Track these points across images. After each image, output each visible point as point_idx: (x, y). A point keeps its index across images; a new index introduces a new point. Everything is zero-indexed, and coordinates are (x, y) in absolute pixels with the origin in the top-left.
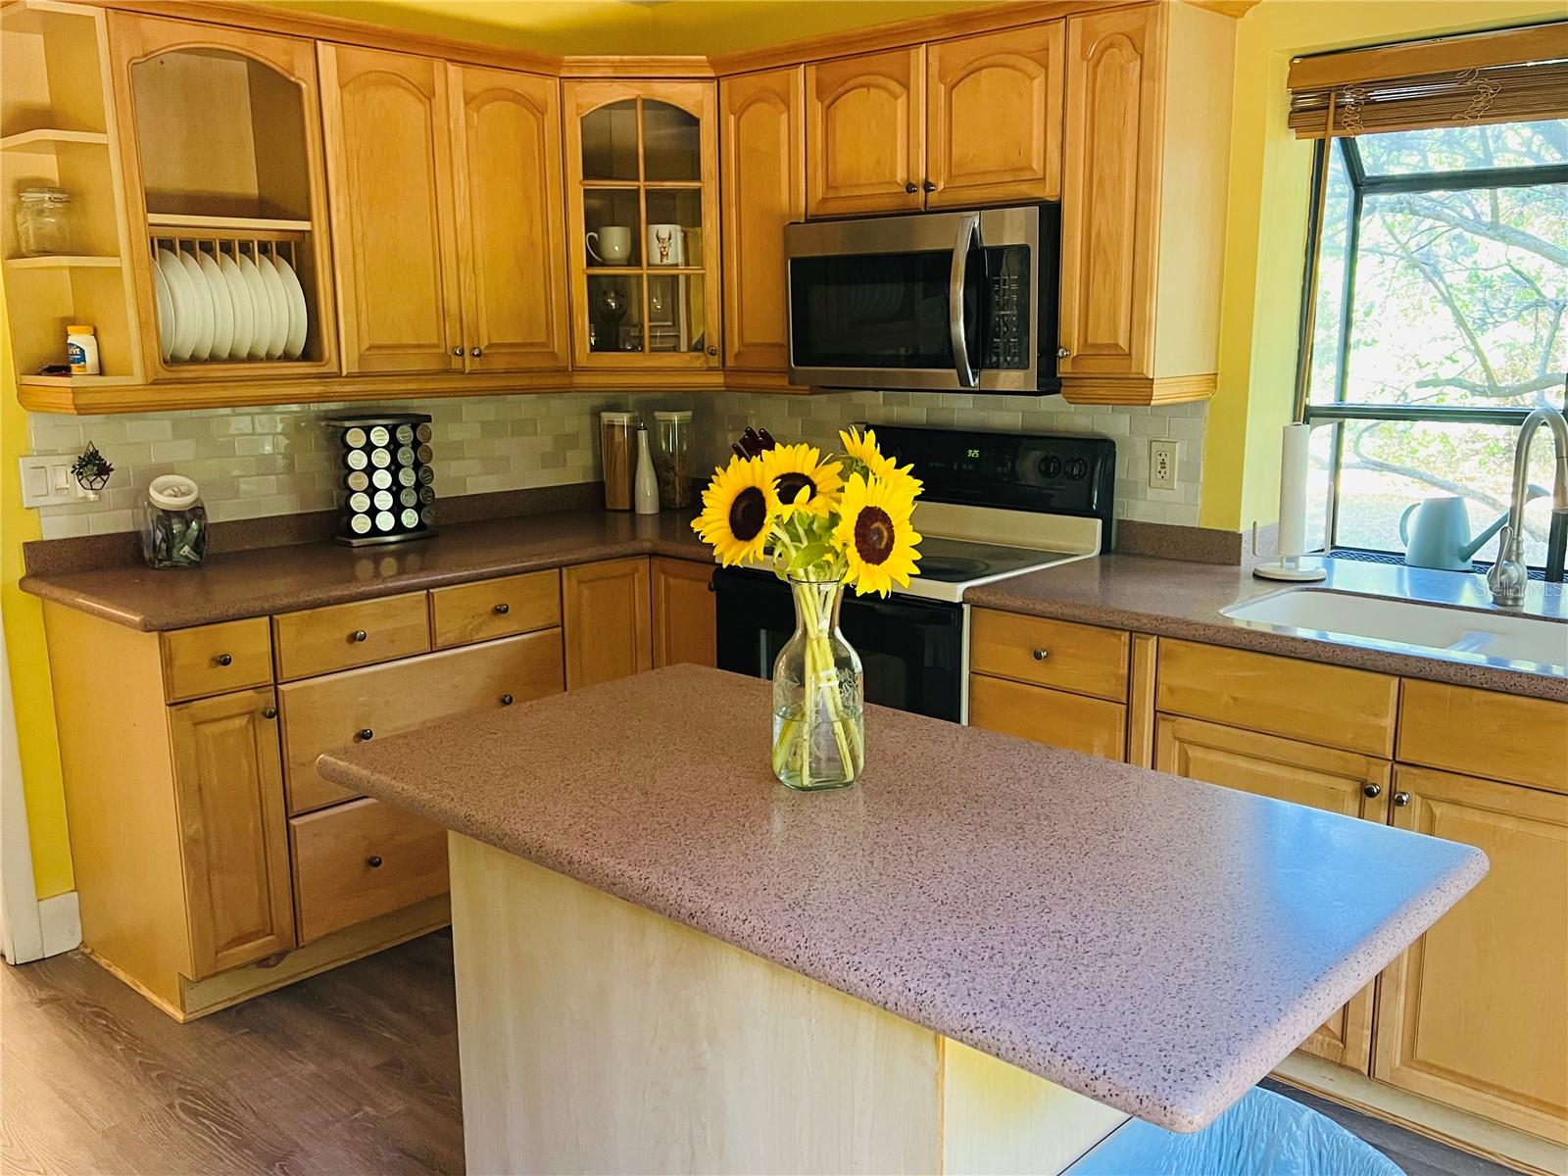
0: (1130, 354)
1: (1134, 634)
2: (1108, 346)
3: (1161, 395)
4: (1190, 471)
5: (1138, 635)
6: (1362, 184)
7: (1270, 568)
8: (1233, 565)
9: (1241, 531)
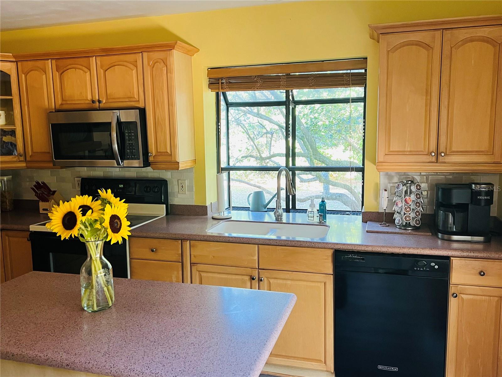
0: (171, 155)
1: (182, 240)
2: (164, 152)
3: (182, 166)
4: (191, 189)
5: (183, 240)
6: (229, 105)
7: (216, 216)
8: (206, 215)
9: (207, 205)
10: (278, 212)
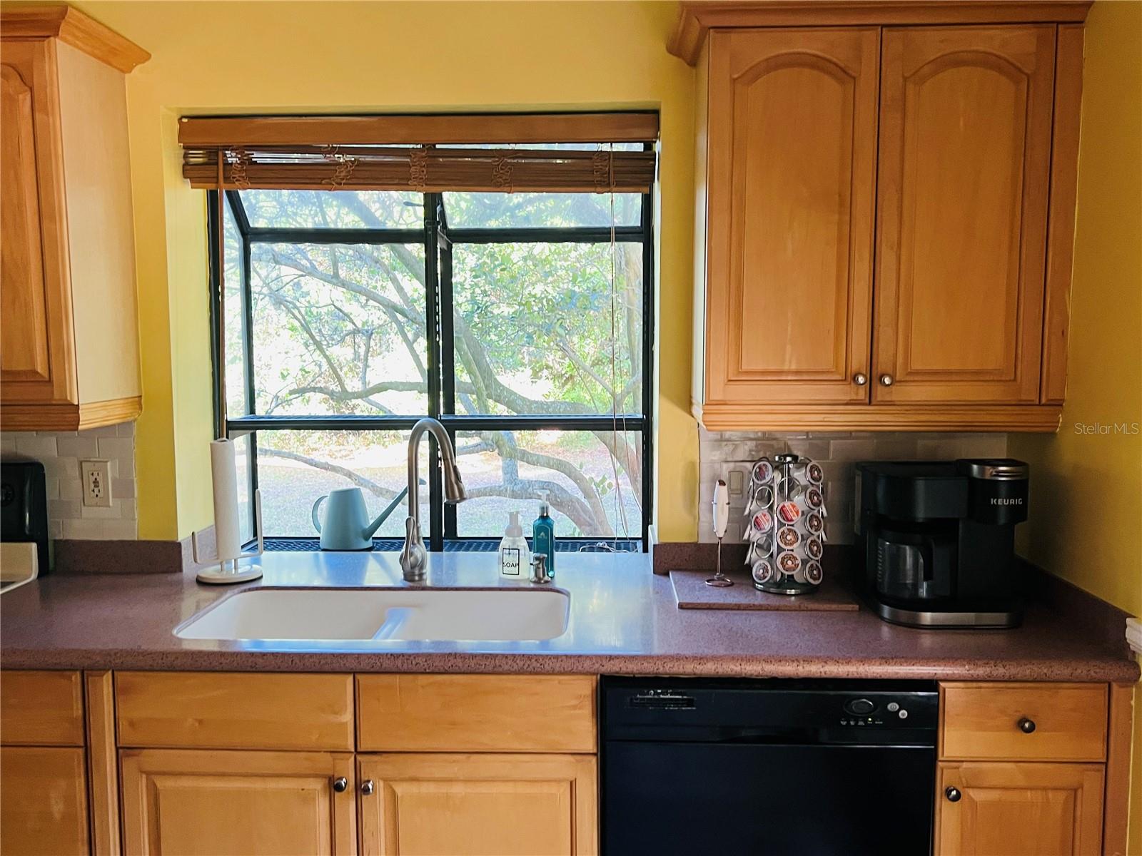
0: (50, 381)
1: (85, 672)
2: (25, 373)
3: (87, 420)
4: (124, 489)
5: (90, 672)
6: (249, 235)
7: (211, 572)
8: (175, 572)
9: (180, 540)
10: (412, 554)
